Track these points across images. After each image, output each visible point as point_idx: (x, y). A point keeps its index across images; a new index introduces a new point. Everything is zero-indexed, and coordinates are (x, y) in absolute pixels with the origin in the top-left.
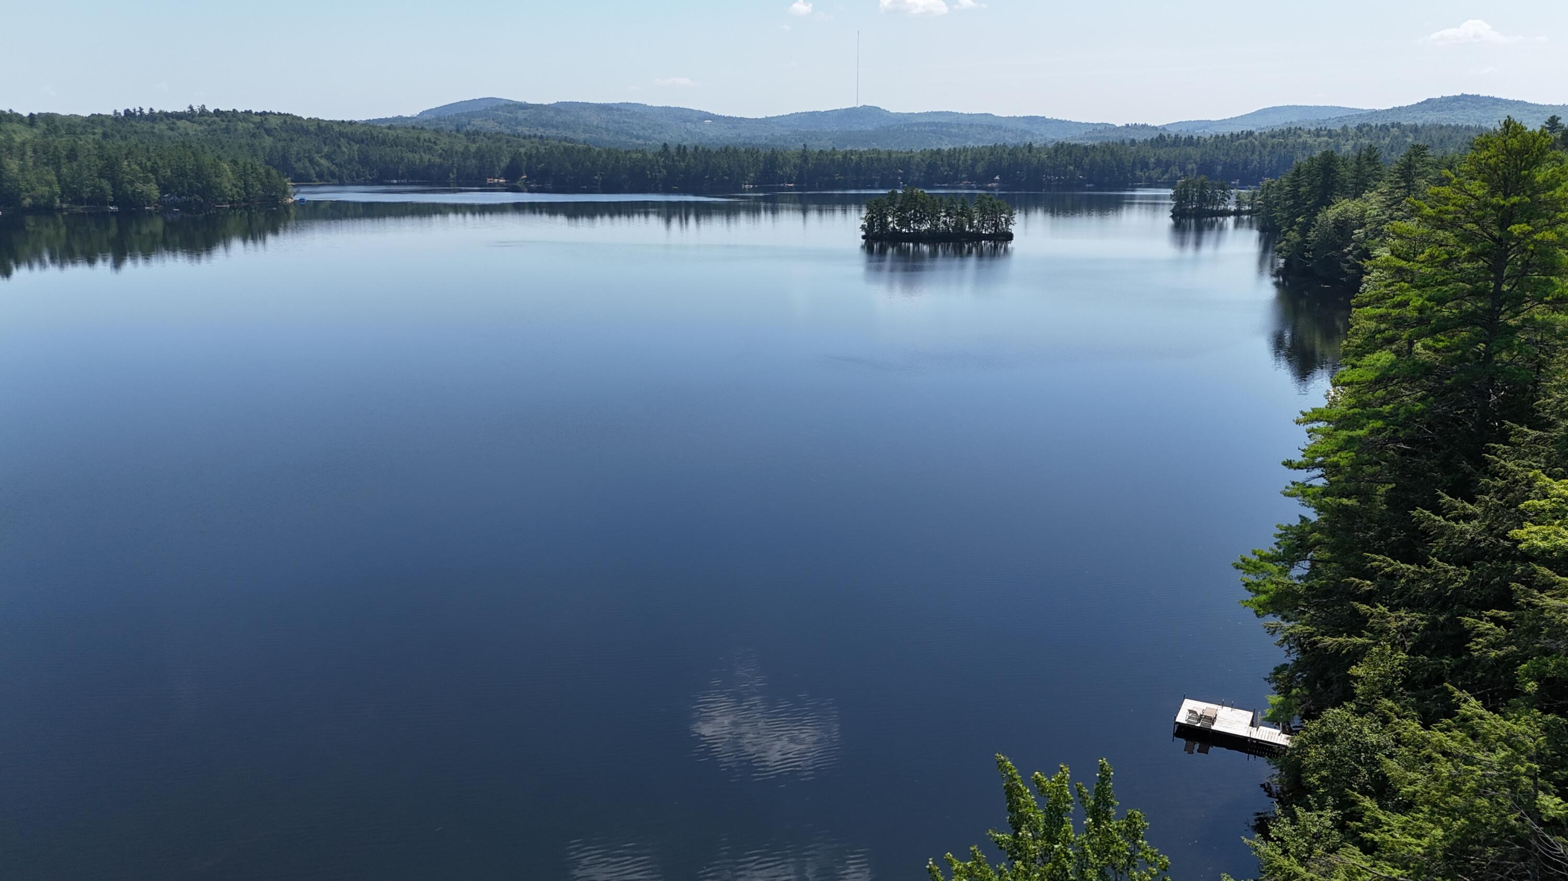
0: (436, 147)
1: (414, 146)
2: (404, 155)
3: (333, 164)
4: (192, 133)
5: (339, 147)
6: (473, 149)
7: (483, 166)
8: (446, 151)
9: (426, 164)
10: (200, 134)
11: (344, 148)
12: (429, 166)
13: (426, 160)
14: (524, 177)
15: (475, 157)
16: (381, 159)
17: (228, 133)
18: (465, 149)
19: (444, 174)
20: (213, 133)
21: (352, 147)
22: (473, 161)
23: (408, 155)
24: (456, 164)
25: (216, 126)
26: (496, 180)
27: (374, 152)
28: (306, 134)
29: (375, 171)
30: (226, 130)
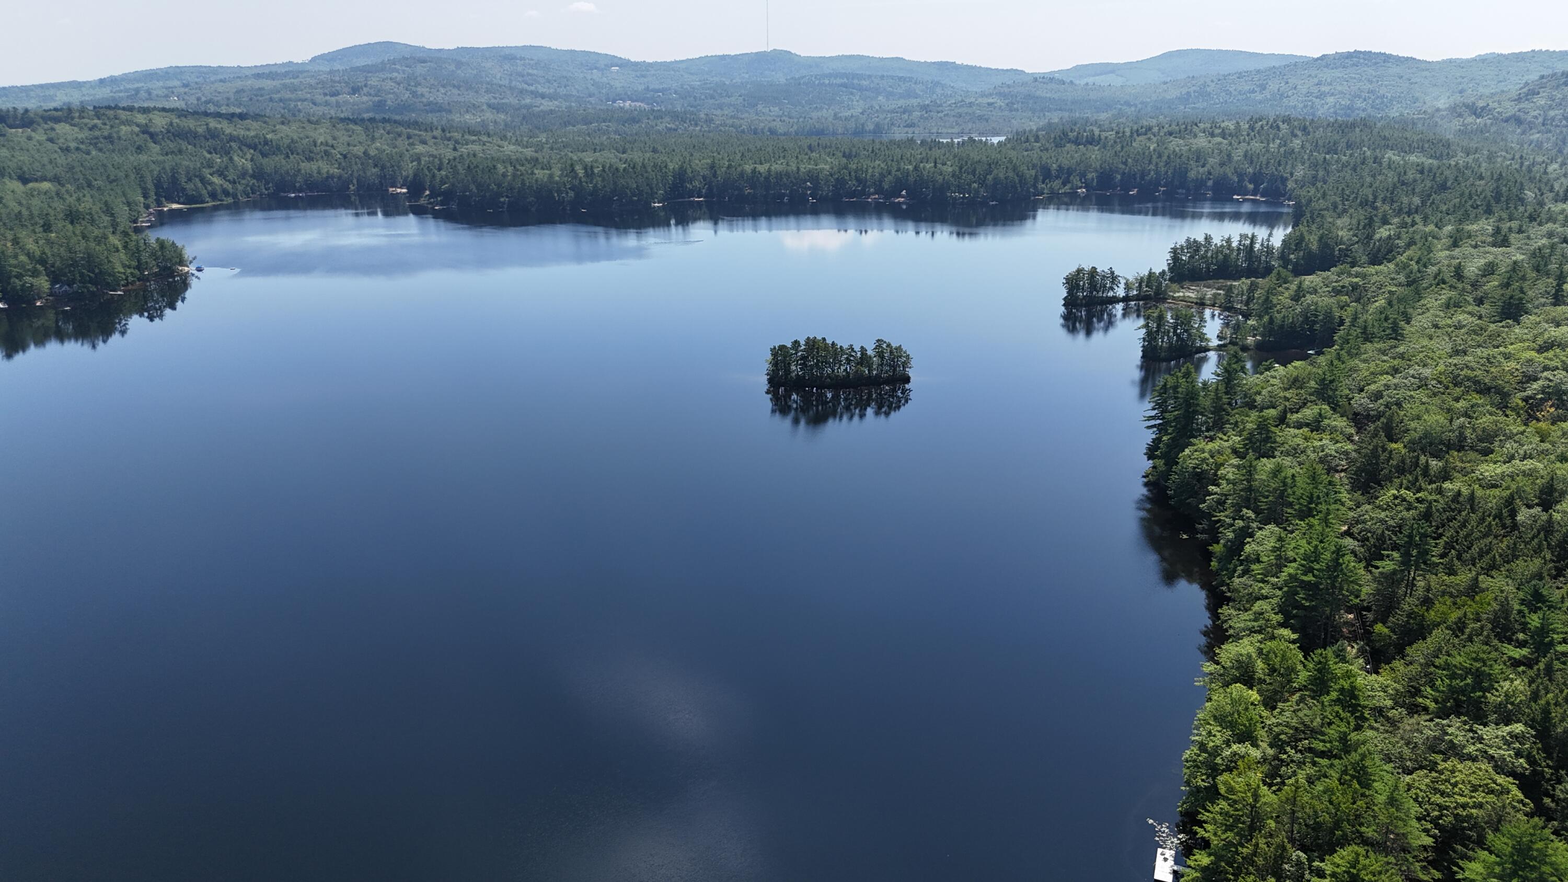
1: (311, 151)
2: (302, 165)
3: (226, 180)
4: (73, 145)
5: (231, 159)
6: (372, 153)
7: (385, 176)
8: (345, 156)
9: (325, 175)
10: (82, 146)
11: (236, 158)
12: (327, 178)
13: (324, 171)
14: (427, 192)
15: (376, 166)
16: (276, 172)
17: (112, 143)
18: (364, 153)
19: (345, 185)
20: (94, 141)
21: (245, 154)
22: (374, 170)
23: (305, 166)
24: (356, 174)
25: (97, 133)
26: (399, 190)
27: (269, 163)
28: (195, 138)
29: (271, 185)
30: (109, 138)
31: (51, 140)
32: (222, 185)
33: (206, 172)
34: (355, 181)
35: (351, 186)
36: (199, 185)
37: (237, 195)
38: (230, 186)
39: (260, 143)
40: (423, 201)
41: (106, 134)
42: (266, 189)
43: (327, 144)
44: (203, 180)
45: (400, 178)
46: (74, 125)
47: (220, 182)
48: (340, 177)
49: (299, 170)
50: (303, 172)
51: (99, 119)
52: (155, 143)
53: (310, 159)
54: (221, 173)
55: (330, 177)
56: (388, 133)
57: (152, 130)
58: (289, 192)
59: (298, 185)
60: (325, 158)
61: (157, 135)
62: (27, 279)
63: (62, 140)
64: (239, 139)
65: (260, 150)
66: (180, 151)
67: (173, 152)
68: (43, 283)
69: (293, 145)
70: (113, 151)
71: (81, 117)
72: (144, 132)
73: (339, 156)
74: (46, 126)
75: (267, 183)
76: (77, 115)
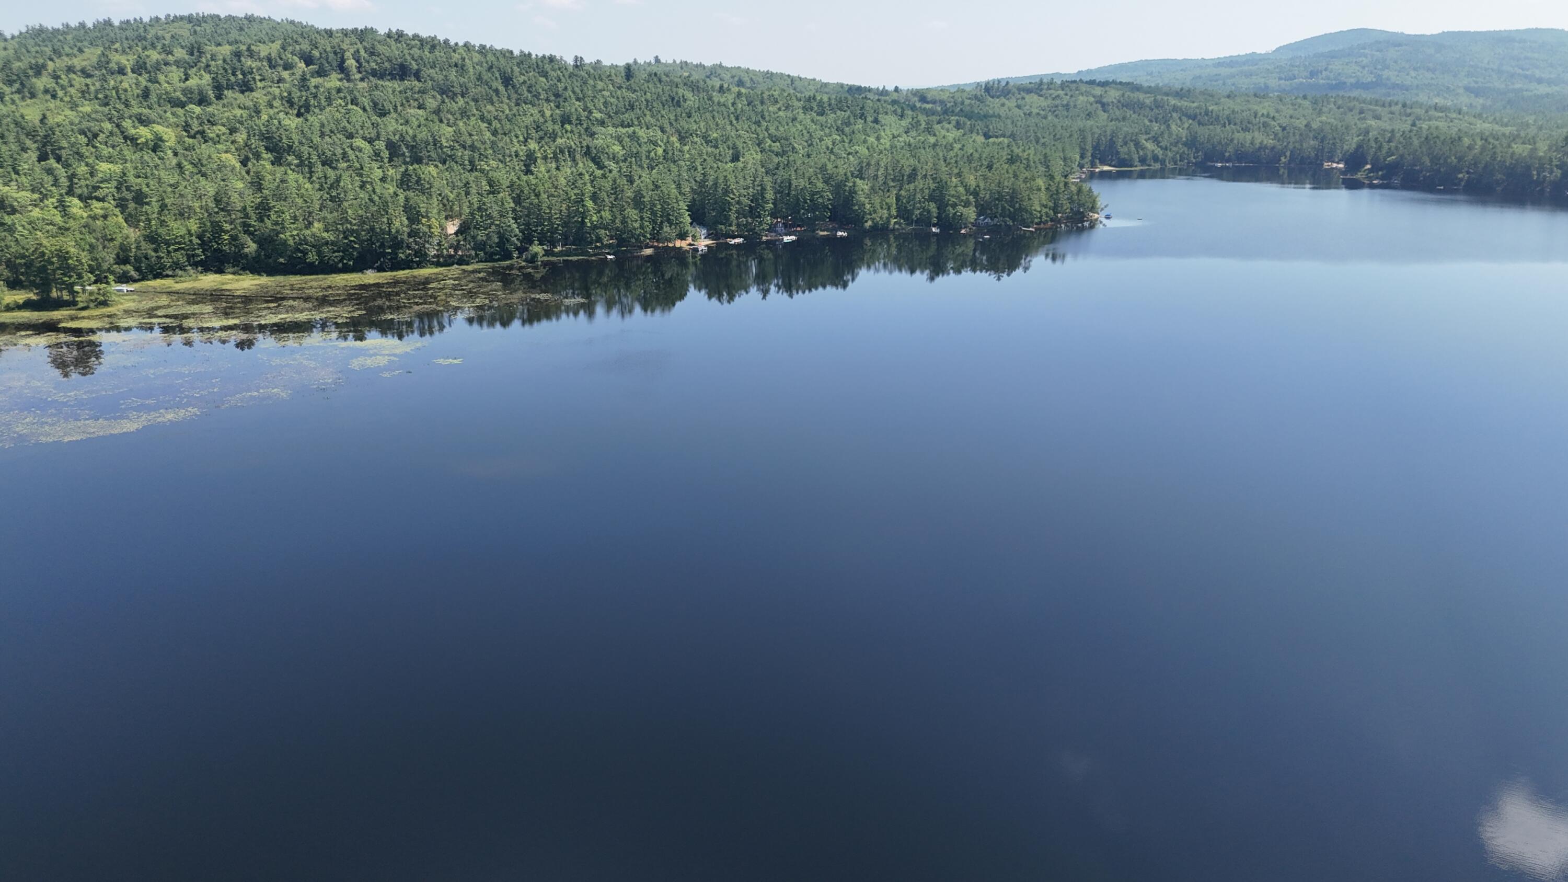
0: (1273, 123)
1: (1249, 123)
2: (1237, 135)
3: (1158, 146)
4: (1035, 111)
5: (1168, 127)
6: (1315, 126)
7: (1323, 149)
8: (1284, 129)
9: (1257, 146)
10: (1042, 112)
11: (1173, 127)
12: (1260, 148)
13: (1257, 142)
14: (1369, 166)
15: (1315, 138)
16: (1209, 140)
17: (1068, 110)
18: (1306, 126)
19: (1276, 156)
20: (1053, 110)
21: (1183, 124)
22: (1312, 142)
23: (1239, 136)
24: (1291, 146)
25: (1058, 102)
26: (1335, 165)
27: (1203, 132)
28: (1141, 108)
29: (1200, 153)
30: (1067, 107)
31: (1019, 107)
32: (1153, 151)
33: (1142, 139)
34: (1288, 154)
35: (1282, 158)
36: (1133, 149)
37: (1165, 161)
38: (1161, 152)
39: (1201, 114)
40: (1360, 175)
41: (1065, 102)
42: (1194, 158)
43: (1268, 116)
44: (1137, 144)
45: (1339, 151)
46: (1041, 96)
47: (1153, 148)
48: (1273, 148)
49: (1232, 140)
50: (1235, 142)
51: (1063, 89)
52: (1105, 112)
53: (1246, 130)
54: (1155, 140)
55: (1262, 147)
56: (1338, 108)
57: (1105, 100)
58: (1217, 162)
59: (1227, 154)
60: (1262, 129)
61: (1108, 105)
62: (960, 208)
63: (1028, 107)
64: (1181, 109)
65: (1199, 121)
66: (1124, 119)
67: (1117, 119)
68: (970, 213)
69: (1232, 116)
70: (1067, 117)
71: (1049, 89)
72: (1097, 102)
73: (1278, 128)
74: (1019, 96)
75: (1197, 151)
76: (1046, 87)
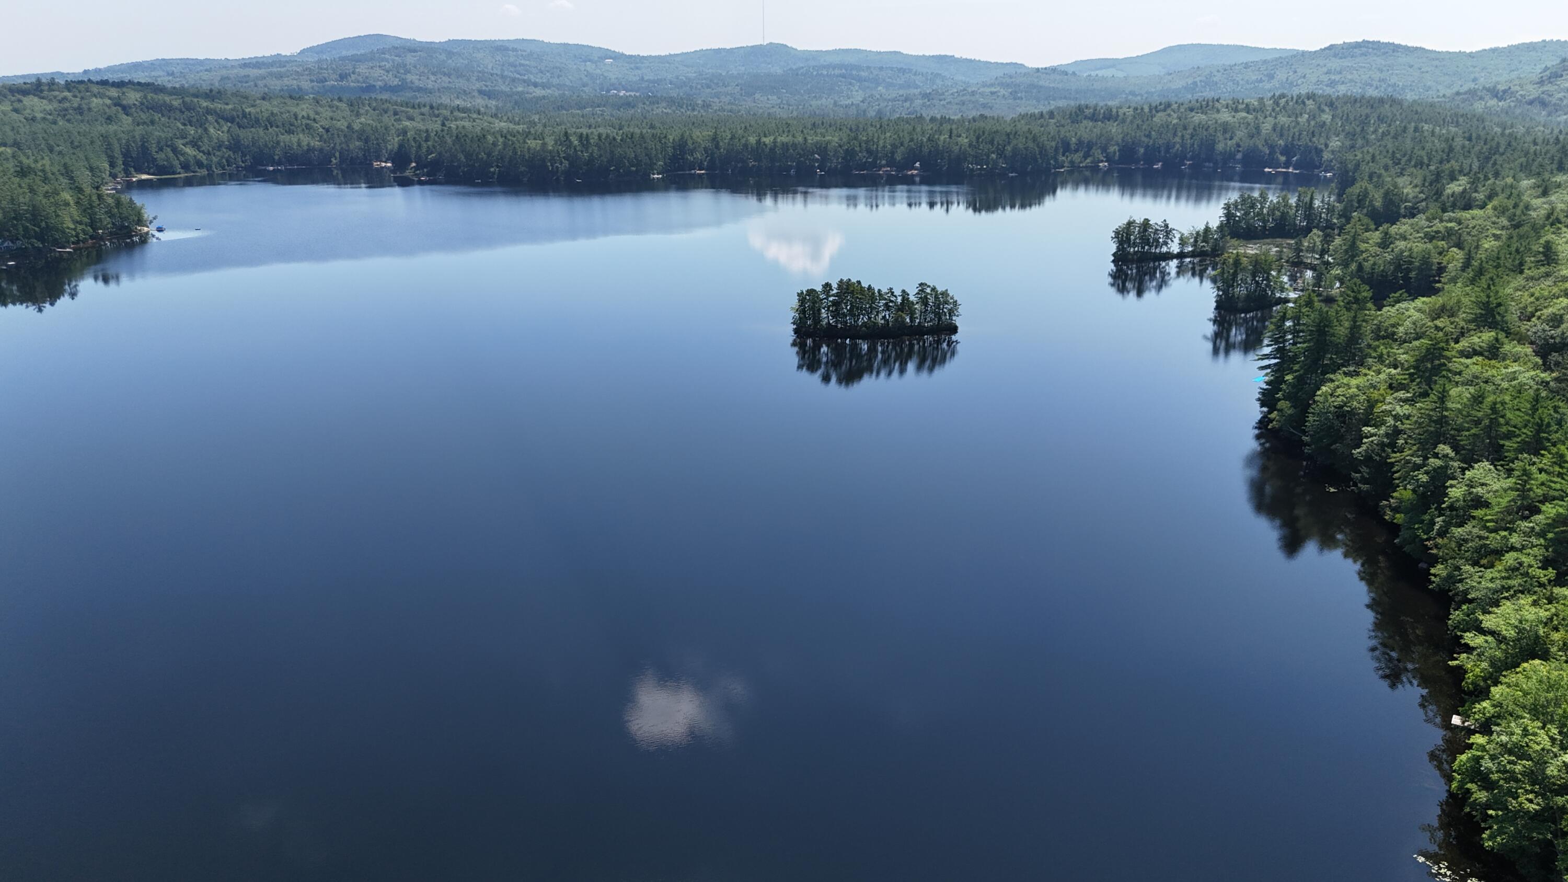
0: (315, 125)
1: (292, 125)
2: (281, 137)
3: (200, 151)
4: (39, 115)
5: (206, 130)
6: (356, 127)
7: (369, 150)
8: (327, 131)
9: (305, 148)
10: (49, 117)
11: (212, 130)
12: (309, 150)
13: (304, 143)
14: (414, 164)
15: (359, 139)
16: (254, 144)
17: (81, 114)
18: (348, 127)
19: (325, 158)
20: (63, 113)
21: (221, 127)
22: (357, 143)
23: (285, 138)
24: (338, 147)
25: (67, 105)
26: (383, 164)
27: (246, 135)
28: (169, 111)
29: (248, 157)
30: (79, 110)
31: (16, 110)
32: (195, 156)
33: (179, 143)
34: (337, 154)
35: (333, 159)
36: (171, 155)
37: (211, 167)
38: (205, 157)
39: (238, 116)
40: (408, 173)
41: (76, 105)
42: (243, 162)
43: (308, 118)
44: (175, 150)
45: (384, 151)
46: (43, 98)
47: (194, 153)
48: (321, 150)
49: (278, 143)
50: (282, 144)
51: (69, 91)
52: (127, 115)
53: (290, 132)
54: (194, 144)
55: (310, 149)
56: (374, 110)
57: (124, 102)
58: (268, 165)
59: (276, 157)
60: (307, 131)
61: (130, 108)
63: (28, 111)
64: (215, 112)
65: (238, 123)
66: (152, 122)
67: (144, 123)
69: (272, 119)
70: (82, 121)
71: (51, 90)
72: (115, 105)
73: (321, 130)
74: (14, 99)
75: (244, 155)
76: (47, 88)
